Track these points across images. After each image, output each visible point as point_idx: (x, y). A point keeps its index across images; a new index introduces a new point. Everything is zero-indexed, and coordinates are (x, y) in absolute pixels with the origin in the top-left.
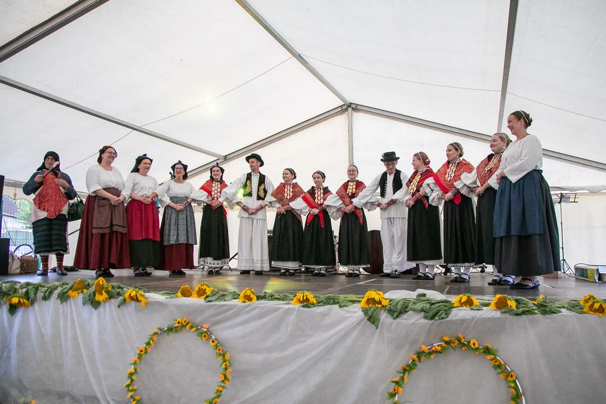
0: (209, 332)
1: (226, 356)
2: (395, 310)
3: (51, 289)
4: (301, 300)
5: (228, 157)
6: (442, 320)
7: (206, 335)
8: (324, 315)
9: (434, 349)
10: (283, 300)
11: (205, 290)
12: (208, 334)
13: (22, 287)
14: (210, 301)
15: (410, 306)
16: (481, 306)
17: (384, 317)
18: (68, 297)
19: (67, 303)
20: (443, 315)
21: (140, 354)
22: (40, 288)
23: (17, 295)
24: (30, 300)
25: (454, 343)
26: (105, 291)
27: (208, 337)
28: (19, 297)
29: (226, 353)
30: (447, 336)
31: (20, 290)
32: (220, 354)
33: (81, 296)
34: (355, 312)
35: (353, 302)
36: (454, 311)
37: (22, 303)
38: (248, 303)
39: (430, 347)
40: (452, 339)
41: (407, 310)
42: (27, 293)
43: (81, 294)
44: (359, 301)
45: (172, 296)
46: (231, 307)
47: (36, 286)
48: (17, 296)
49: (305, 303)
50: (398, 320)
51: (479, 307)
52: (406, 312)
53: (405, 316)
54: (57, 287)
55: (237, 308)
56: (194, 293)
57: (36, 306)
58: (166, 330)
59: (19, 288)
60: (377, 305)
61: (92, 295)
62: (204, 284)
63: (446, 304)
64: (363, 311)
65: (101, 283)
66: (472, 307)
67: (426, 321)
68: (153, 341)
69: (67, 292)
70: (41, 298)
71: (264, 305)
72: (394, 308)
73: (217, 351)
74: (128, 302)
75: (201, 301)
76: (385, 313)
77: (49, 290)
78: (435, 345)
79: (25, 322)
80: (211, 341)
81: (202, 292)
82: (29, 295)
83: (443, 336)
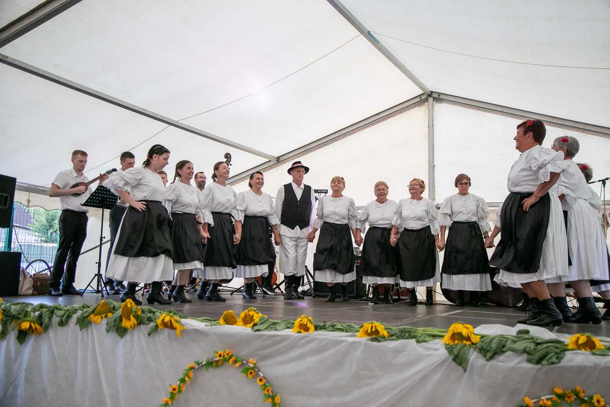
0: (256, 368)
1: (276, 399)
2: (488, 348)
3: (69, 313)
4: (369, 331)
5: (281, 159)
6: (552, 366)
7: (252, 372)
8: (397, 352)
9: (541, 403)
10: (346, 332)
11: (253, 316)
12: (255, 371)
13: (34, 310)
14: (258, 330)
15: (509, 344)
16: (607, 351)
17: (474, 357)
18: (90, 323)
19: (87, 330)
20: (554, 360)
21: (172, 392)
22: (56, 311)
23: (29, 319)
24: (44, 325)
25: (569, 397)
26: (134, 316)
27: (255, 374)
28: (31, 322)
29: (276, 395)
30: (559, 388)
31: (32, 313)
32: (269, 396)
33: (105, 321)
34: (436, 350)
35: (434, 336)
36: (569, 355)
37: (34, 328)
38: (304, 333)
39: (535, 400)
40: (567, 392)
41: (504, 349)
42: (40, 316)
43: (104, 319)
44: (442, 337)
45: (213, 322)
46: (284, 338)
47: (51, 309)
48: (28, 321)
49: (374, 336)
50: (492, 362)
51: (604, 352)
52: (503, 352)
53: (502, 357)
54: (77, 310)
55: (289, 341)
56: (240, 320)
57: (51, 333)
58: (205, 365)
59: (31, 311)
60: (464, 342)
61: (118, 320)
62: (251, 309)
63: (557, 345)
64: (446, 349)
65: (129, 305)
66: (594, 351)
67: (530, 366)
68: (189, 377)
69: (88, 316)
70: (57, 324)
71: (323, 337)
72: (487, 347)
73: (266, 392)
74: (161, 329)
75: (247, 330)
76: (476, 353)
77: (67, 313)
78: (542, 398)
79: (35, 353)
80: (258, 379)
81: (248, 319)
82: (43, 320)
83: (554, 387)
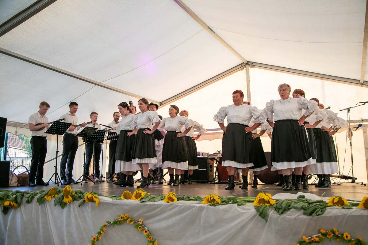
0: (143, 224)
1: (155, 243)
2: (280, 207)
3: (33, 195)
4: (209, 200)
5: (162, 103)
6: (318, 216)
7: (140, 227)
8: (226, 211)
9: (313, 239)
10: (196, 201)
11: (141, 193)
12: (142, 226)
13: (13, 194)
14: (143, 202)
15: (293, 204)
16: (351, 206)
17: (272, 213)
18: (45, 200)
19: (44, 204)
20: (319, 212)
21: (93, 241)
22: (25, 195)
23: (9, 199)
24: (18, 203)
25: (329, 235)
26: (70, 196)
27: (142, 228)
28: (10, 201)
29: (155, 240)
30: (323, 230)
31: (11, 196)
32: (151, 242)
33: (53, 199)
34: (249, 210)
35: (249, 202)
36: (328, 209)
37: (12, 205)
38: (171, 203)
39: (309, 238)
40: (328, 231)
41: (290, 208)
42: (16, 198)
43: (53, 198)
44: (253, 201)
45: (117, 198)
46: (158, 206)
47: (22, 193)
48: (8, 201)
49: (212, 203)
50: (283, 216)
51: (350, 206)
52: (289, 209)
53: (289, 213)
54: (37, 194)
55: (162, 207)
56: (133, 196)
57: (22, 208)
58: (113, 223)
59: (11, 195)
60: (266, 204)
61: (61, 198)
62: (140, 190)
63: (321, 204)
64: (255, 209)
65: (68, 189)
66: (343, 206)
67: (305, 217)
68: (103, 231)
69: (43, 197)
70: (26, 202)
71: (182, 205)
72: (280, 206)
73: (149, 239)
74: (87, 202)
75: (137, 202)
76: (273, 210)
77: (32, 195)
78: (313, 236)
79: (14, 218)
80: (144, 231)
81: (138, 195)
82: (17, 200)
83: (320, 229)
